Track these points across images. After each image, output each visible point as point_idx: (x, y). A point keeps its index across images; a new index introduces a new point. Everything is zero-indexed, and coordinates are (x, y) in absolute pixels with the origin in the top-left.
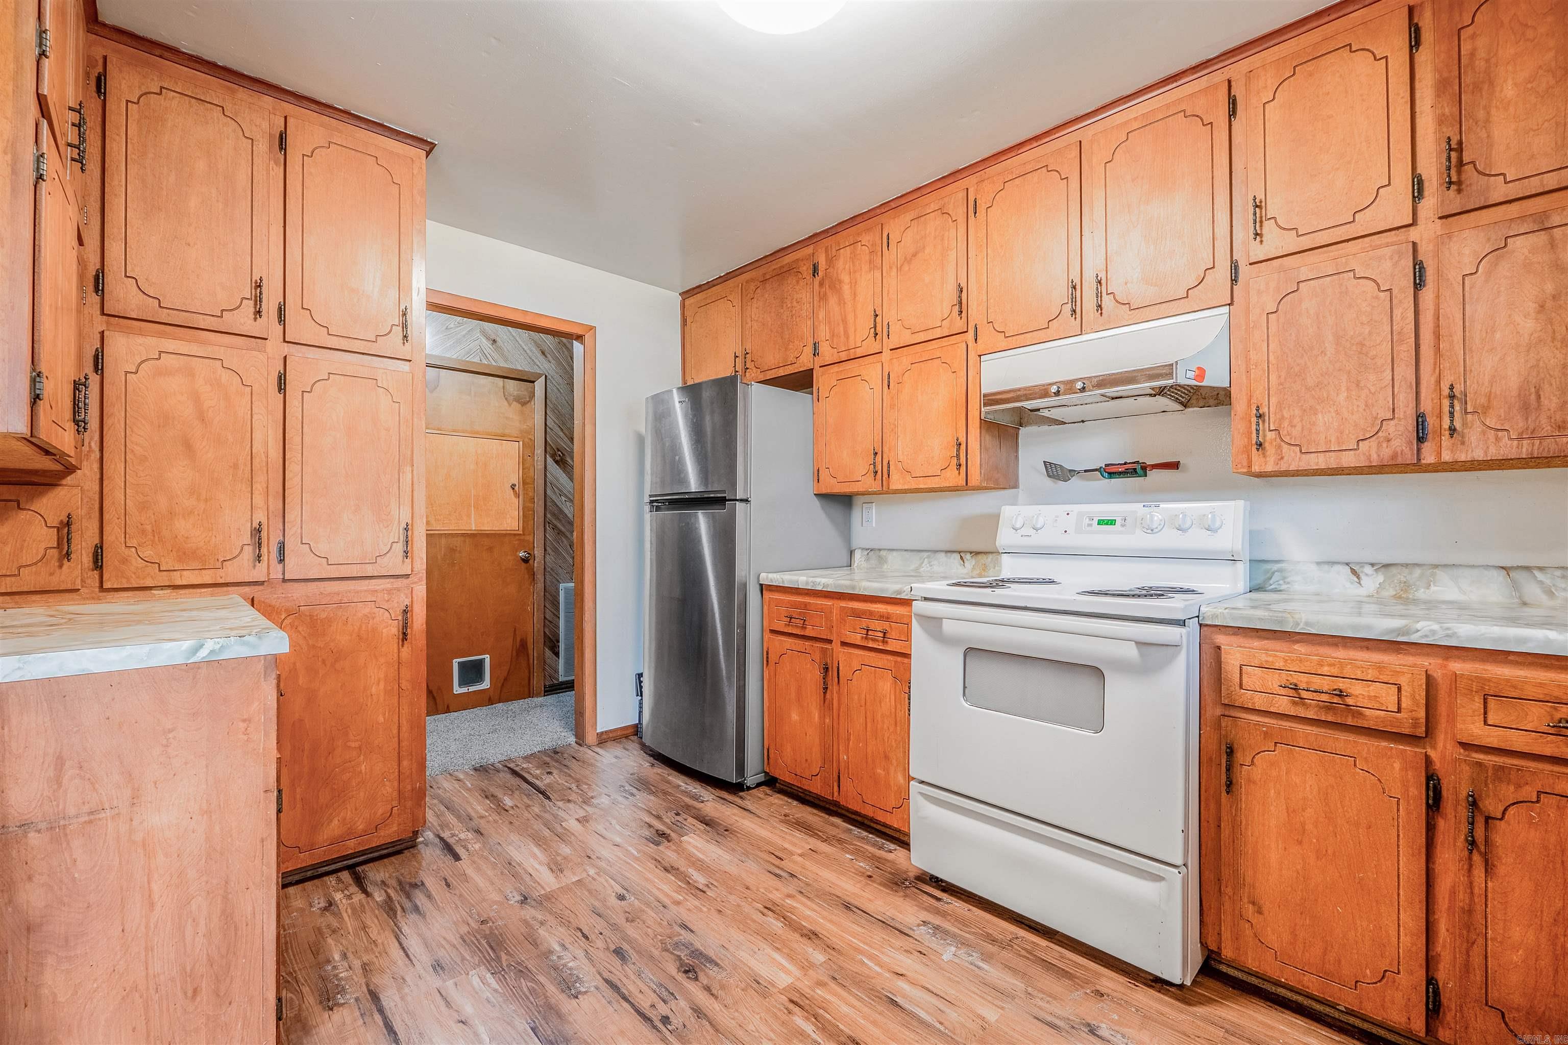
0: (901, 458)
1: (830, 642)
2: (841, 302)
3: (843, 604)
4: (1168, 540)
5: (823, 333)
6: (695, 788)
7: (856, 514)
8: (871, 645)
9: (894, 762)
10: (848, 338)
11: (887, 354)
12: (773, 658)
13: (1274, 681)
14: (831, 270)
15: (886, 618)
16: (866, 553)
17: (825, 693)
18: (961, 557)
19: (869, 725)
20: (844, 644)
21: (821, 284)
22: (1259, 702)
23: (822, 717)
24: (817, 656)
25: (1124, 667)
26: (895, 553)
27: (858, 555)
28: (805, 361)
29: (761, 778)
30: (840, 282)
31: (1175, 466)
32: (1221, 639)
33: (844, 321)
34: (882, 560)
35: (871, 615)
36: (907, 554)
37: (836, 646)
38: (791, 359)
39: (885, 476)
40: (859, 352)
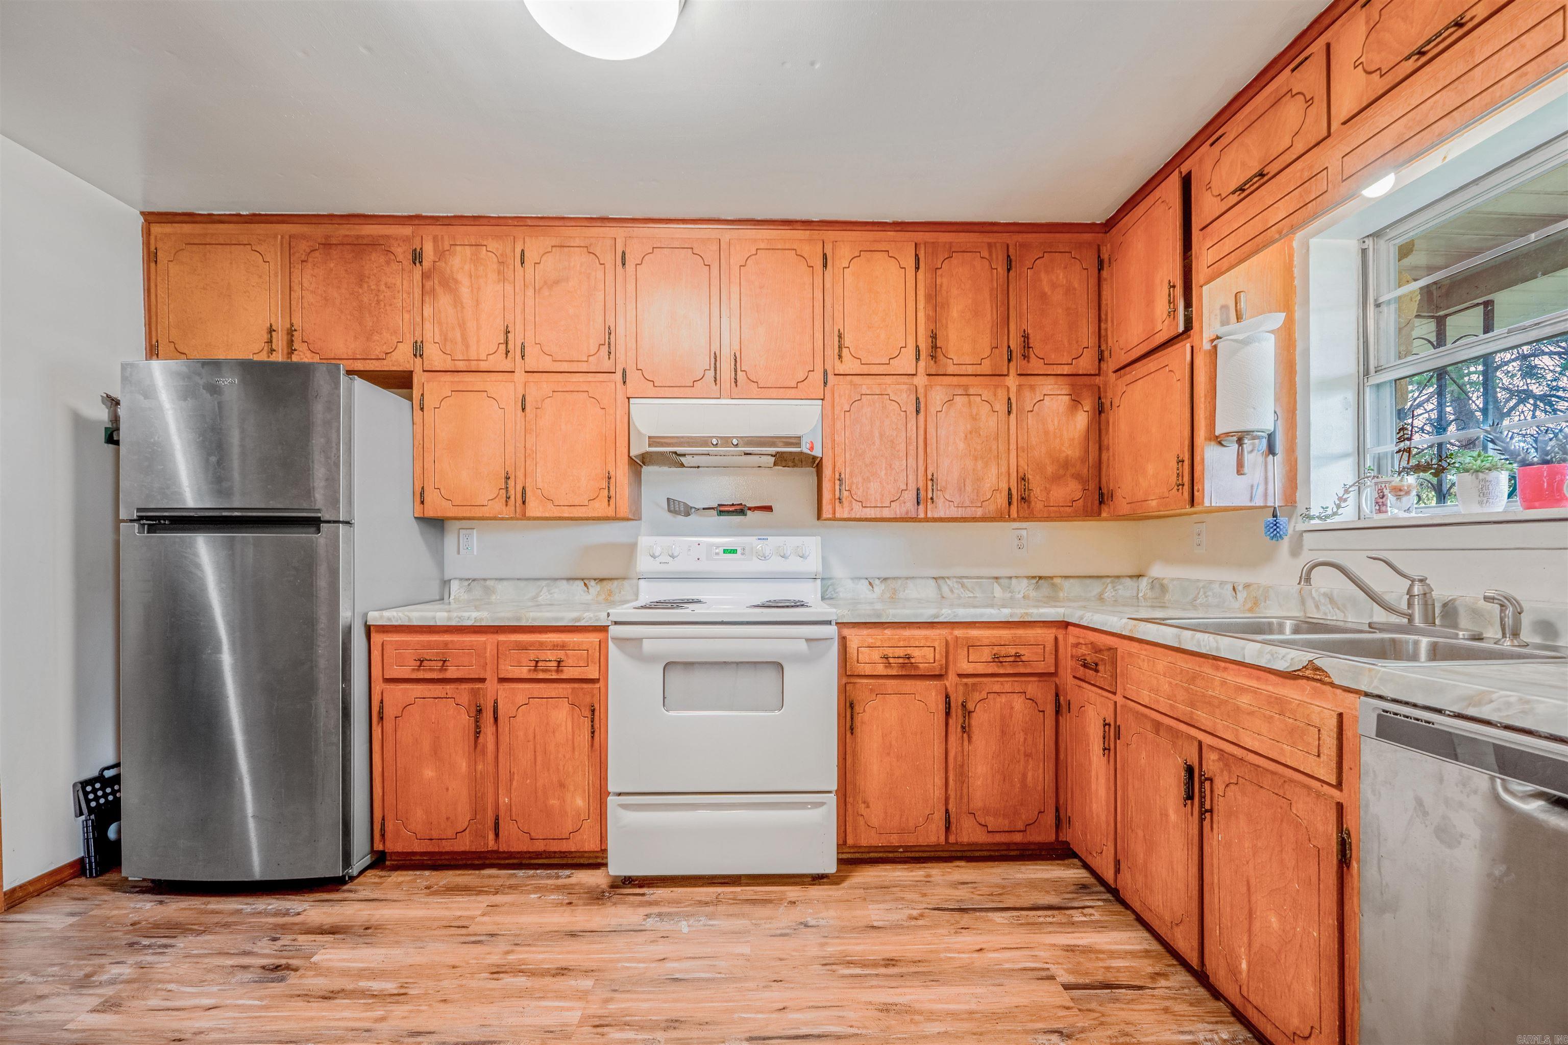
0: (540, 485)
1: (483, 680)
2: (457, 302)
3: (502, 638)
4: (775, 565)
5: (431, 333)
6: (269, 904)
7: (450, 541)
8: (541, 676)
9: (572, 788)
10: (467, 347)
11: (519, 376)
12: (389, 712)
13: (876, 655)
14: (441, 264)
15: (563, 647)
16: (466, 583)
17: (477, 738)
18: (585, 584)
19: (539, 759)
20: (502, 680)
21: (425, 276)
22: (868, 670)
23: (473, 763)
24: (465, 699)
25: (798, 659)
26: (505, 583)
27: (455, 585)
28: (401, 359)
29: (367, 860)
30: (456, 281)
31: (769, 509)
32: (846, 632)
33: (462, 326)
34: (488, 591)
35: (541, 646)
36: (522, 584)
37: (491, 686)
38: (377, 351)
39: (519, 501)
40: (483, 366)
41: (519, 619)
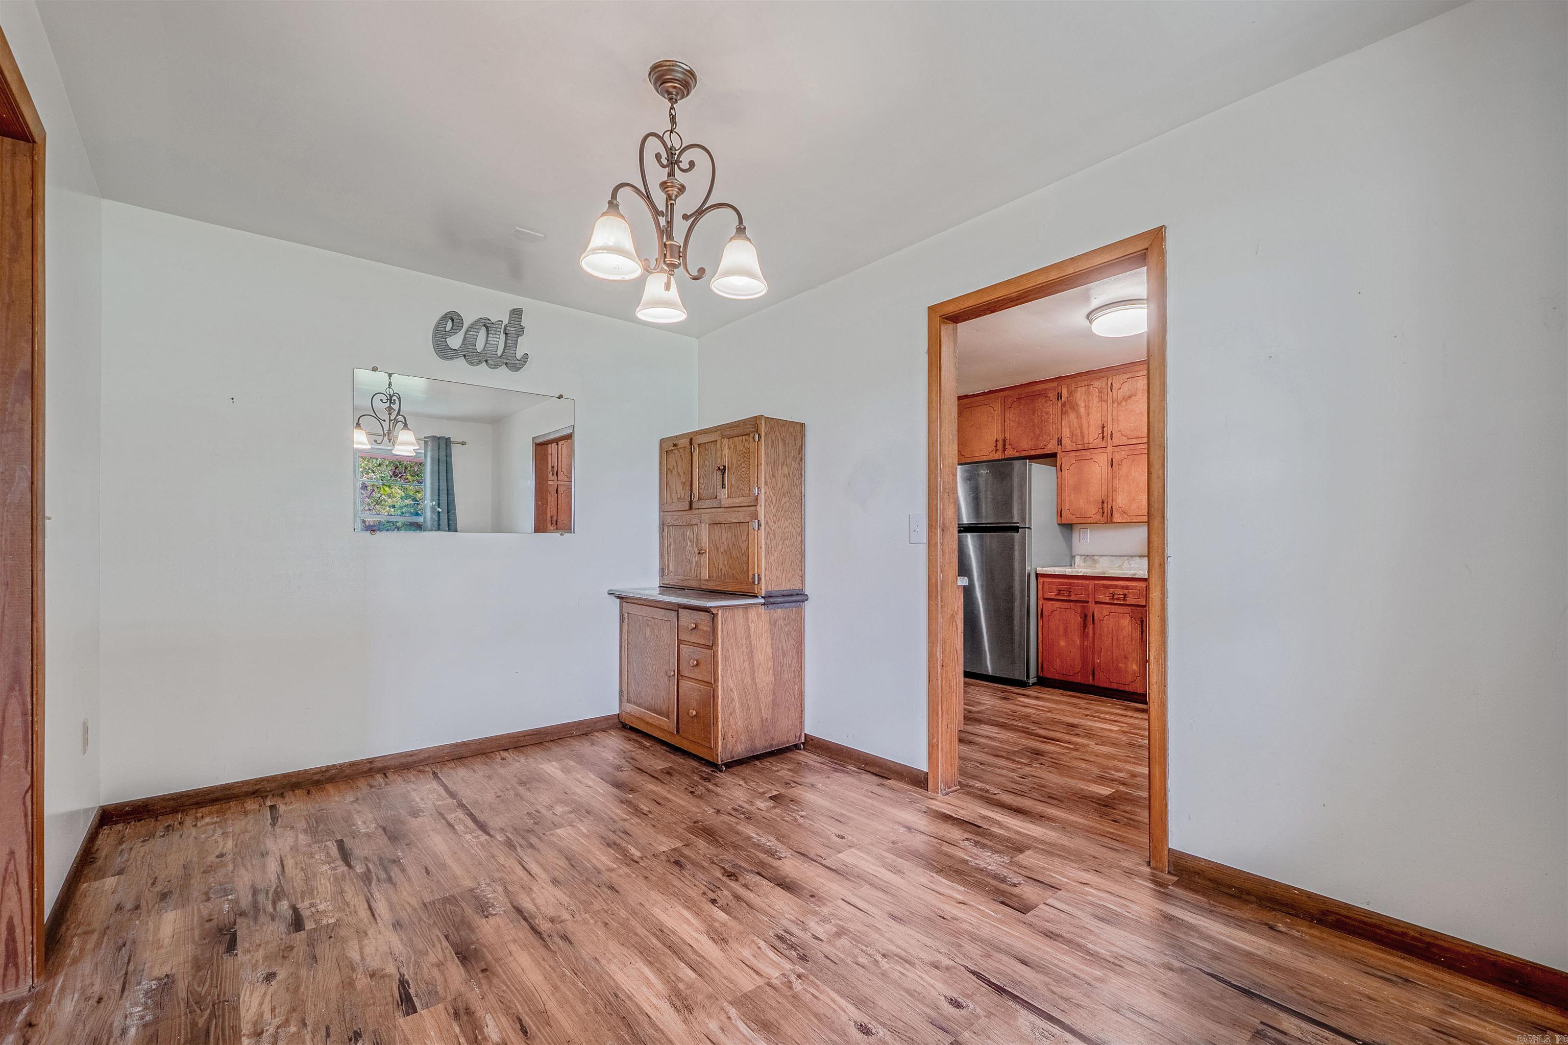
0: (1120, 506)
1: (1088, 602)
2: (1079, 416)
3: (1097, 582)
5: (1066, 432)
7: (1076, 535)
8: (1116, 602)
9: (1131, 659)
10: (1083, 437)
11: (1109, 449)
12: (1046, 613)
14: (1071, 398)
15: (1127, 588)
16: (1083, 557)
17: (1084, 629)
19: (1114, 643)
20: (1097, 603)
21: (1063, 405)
23: (1082, 641)
24: (1079, 610)
26: (1104, 558)
27: (1078, 559)
28: (1051, 447)
29: (1035, 680)
30: (1077, 405)
33: (1081, 427)
34: (1096, 561)
35: (1116, 587)
36: (1113, 558)
37: (1091, 605)
38: (1041, 445)
39: (1109, 514)
40: (1091, 446)
41: (1105, 573)
